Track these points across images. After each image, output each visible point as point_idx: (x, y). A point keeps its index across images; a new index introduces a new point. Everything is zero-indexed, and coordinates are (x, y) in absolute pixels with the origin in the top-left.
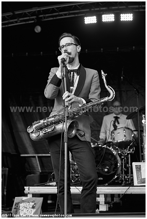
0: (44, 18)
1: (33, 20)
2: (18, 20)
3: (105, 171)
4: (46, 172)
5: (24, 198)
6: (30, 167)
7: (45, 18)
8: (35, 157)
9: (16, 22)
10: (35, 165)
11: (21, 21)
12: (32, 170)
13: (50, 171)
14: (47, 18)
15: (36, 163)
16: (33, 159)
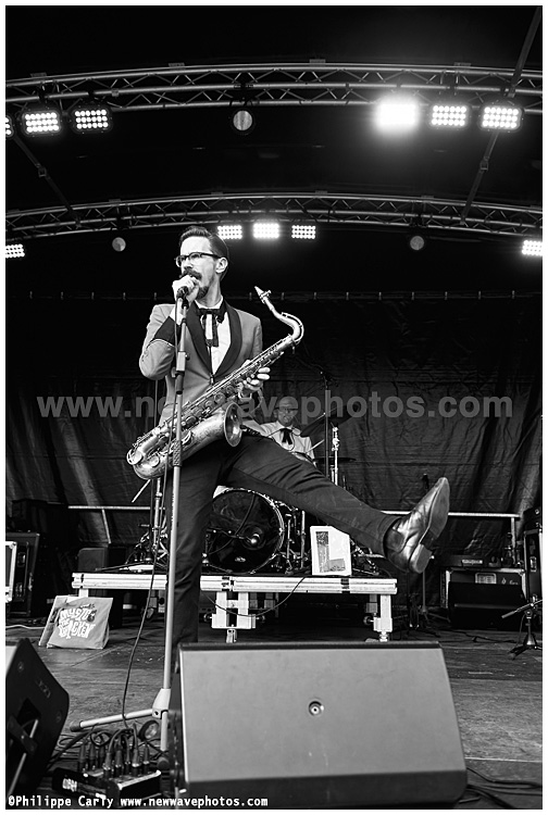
0: (133, 224)
1: (108, 224)
2: (77, 223)
3: (250, 543)
4: (122, 545)
5: (70, 599)
6: (87, 532)
7: (134, 222)
8: (100, 511)
9: (73, 228)
10: (99, 528)
11: (84, 226)
12: (92, 539)
13: (130, 542)
14: (139, 224)
15: (102, 525)
16: (94, 514)
